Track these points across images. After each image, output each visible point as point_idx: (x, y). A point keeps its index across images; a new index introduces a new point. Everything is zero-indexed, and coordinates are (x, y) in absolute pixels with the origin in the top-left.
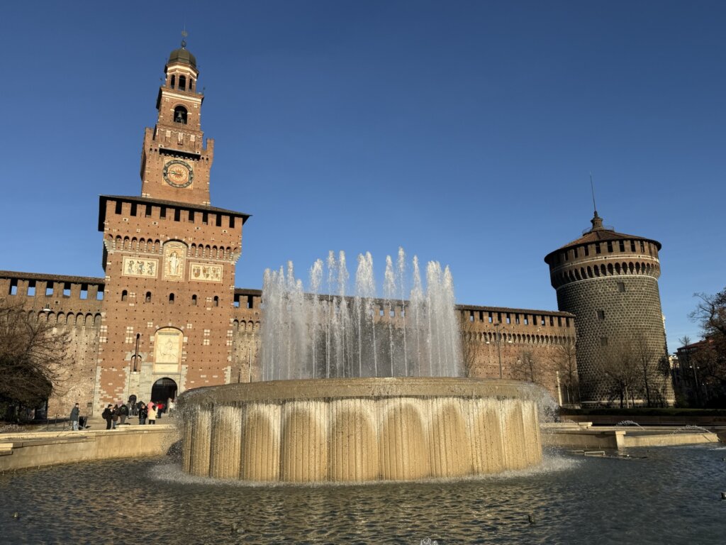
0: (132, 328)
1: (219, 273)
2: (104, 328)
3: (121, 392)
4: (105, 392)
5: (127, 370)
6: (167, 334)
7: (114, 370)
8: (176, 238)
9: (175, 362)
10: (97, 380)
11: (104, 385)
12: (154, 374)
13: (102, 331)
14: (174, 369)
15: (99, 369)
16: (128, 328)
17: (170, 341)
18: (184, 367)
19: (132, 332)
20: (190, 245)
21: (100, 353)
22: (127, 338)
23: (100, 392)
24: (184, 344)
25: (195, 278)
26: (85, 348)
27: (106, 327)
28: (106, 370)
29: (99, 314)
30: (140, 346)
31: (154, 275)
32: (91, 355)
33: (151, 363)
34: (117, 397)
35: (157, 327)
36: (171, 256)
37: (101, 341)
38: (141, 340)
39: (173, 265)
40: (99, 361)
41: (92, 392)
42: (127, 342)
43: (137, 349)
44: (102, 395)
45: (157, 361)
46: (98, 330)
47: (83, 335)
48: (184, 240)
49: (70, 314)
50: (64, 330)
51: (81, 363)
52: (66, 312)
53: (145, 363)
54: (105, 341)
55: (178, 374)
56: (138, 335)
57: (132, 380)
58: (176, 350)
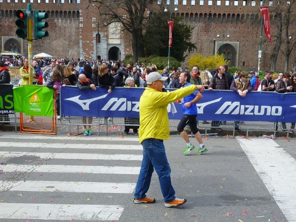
0: (95, 18)
2: (81, 19)
3: (92, 53)
5: (94, 41)
6: (113, 22)
7: (88, 42)
9: (118, 38)
10: (81, 47)
11: (84, 50)
12: (108, 44)
14: (117, 42)
15: (81, 41)
16: (93, 18)
17: (116, 26)
18: (122, 40)
19: (95, 21)
21: (80, 33)
22: (93, 24)
23: (82, 53)
24: (122, 27)
26: (74, 30)
27: (82, 18)
28: (84, 42)
29: (78, 12)
30: (100, 29)
32: (77, 33)
33: (106, 38)
34: (91, 56)
35: (108, 18)
37: (80, 26)
38: (100, 25)
40: (81, 37)
41: (79, 53)
42: (93, 26)
43: (98, 30)
45: (109, 38)
46: (79, 20)
47: (73, 23)
49: (65, 12)
50: (64, 21)
51: (73, 38)
52: (63, 11)
53: (103, 38)
54: (82, 26)
55: (120, 45)
56: (98, 23)
57: (98, 48)
58: (119, 31)
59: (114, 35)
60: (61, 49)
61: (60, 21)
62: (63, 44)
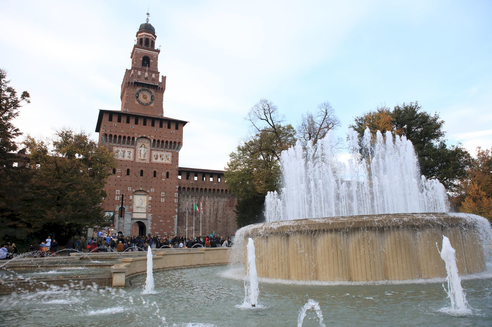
0: (119, 191)
1: (169, 157)
5: (117, 216)
6: (139, 195)
8: (144, 136)
12: (132, 219)
14: (144, 216)
16: (117, 191)
17: (141, 199)
18: (149, 215)
19: (119, 193)
20: (152, 140)
22: (116, 197)
24: (150, 201)
25: (155, 161)
30: (124, 202)
31: (132, 159)
33: (131, 212)
35: (134, 191)
36: (141, 147)
38: (124, 198)
39: (142, 153)
42: (116, 199)
43: (122, 204)
45: (134, 212)
48: (149, 137)
53: (127, 212)
55: (146, 219)
56: (123, 195)
57: (119, 223)
58: (145, 205)
59: (140, 209)
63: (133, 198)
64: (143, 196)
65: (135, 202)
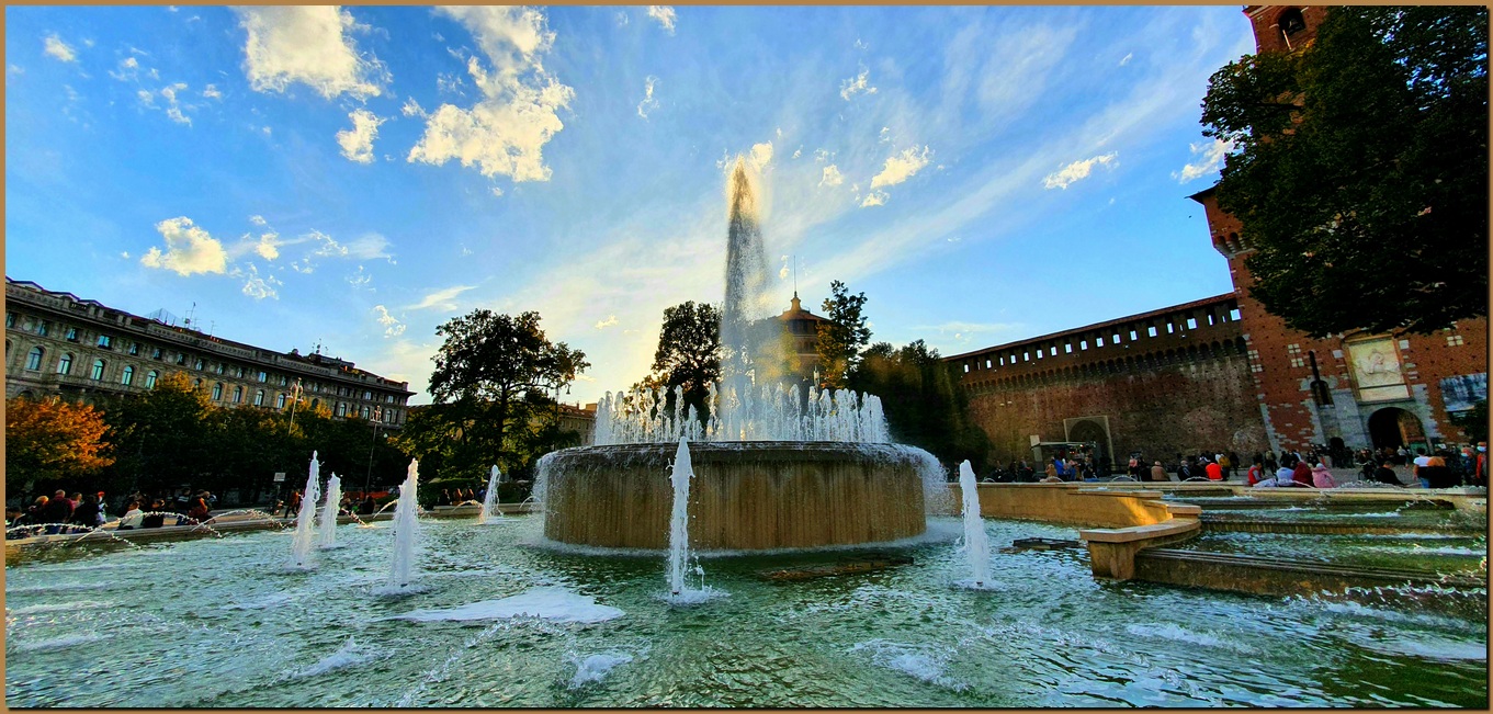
0: (1297, 346)
2: (1253, 354)
3: (1310, 434)
4: (1285, 436)
5: (1309, 403)
6: (1363, 342)
7: (1288, 406)
9: (1398, 382)
10: (1266, 422)
11: (1279, 427)
12: (1361, 405)
13: (1251, 357)
14: (1403, 392)
15: (1264, 408)
16: (1290, 347)
17: (1375, 352)
18: (1416, 387)
19: (1298, 351)
21: (1258, 386)
22: (1293, 361)
23: (1276, 437)
24: (1404, 352)
26: (1238, 382)
27: (1256, 352)
28: (1274, 407)
29: (1241, 341)
30: (1319, 368)
32: (1249, 390)
33: (1348, 390)
34: (1307, 441)
37: (1254, 370)
38: (1317, 360)
40: (1260, 396)
42: (1294, 365)
43: (1316, 373)
44: (1281, 440)
45: (1361, 386)
46: (1247, 357)
47: (1230, 367)
49: (1204, 346)
50: (1204, 367)
51: (1238, 401)
52: (1197, 345)
53: (1339, 391)
54: (1260, 370)
55: (1411, 400)
56: (1311, 353)
57: (1322, 419)
58: (1392, 363)
59: (1379, 376)
60: (1208, 431)
61: (1193, 368)
62: (1211, 419)
63: (1347, 354)
64: (1378, 344)
65: (1356, 362)
